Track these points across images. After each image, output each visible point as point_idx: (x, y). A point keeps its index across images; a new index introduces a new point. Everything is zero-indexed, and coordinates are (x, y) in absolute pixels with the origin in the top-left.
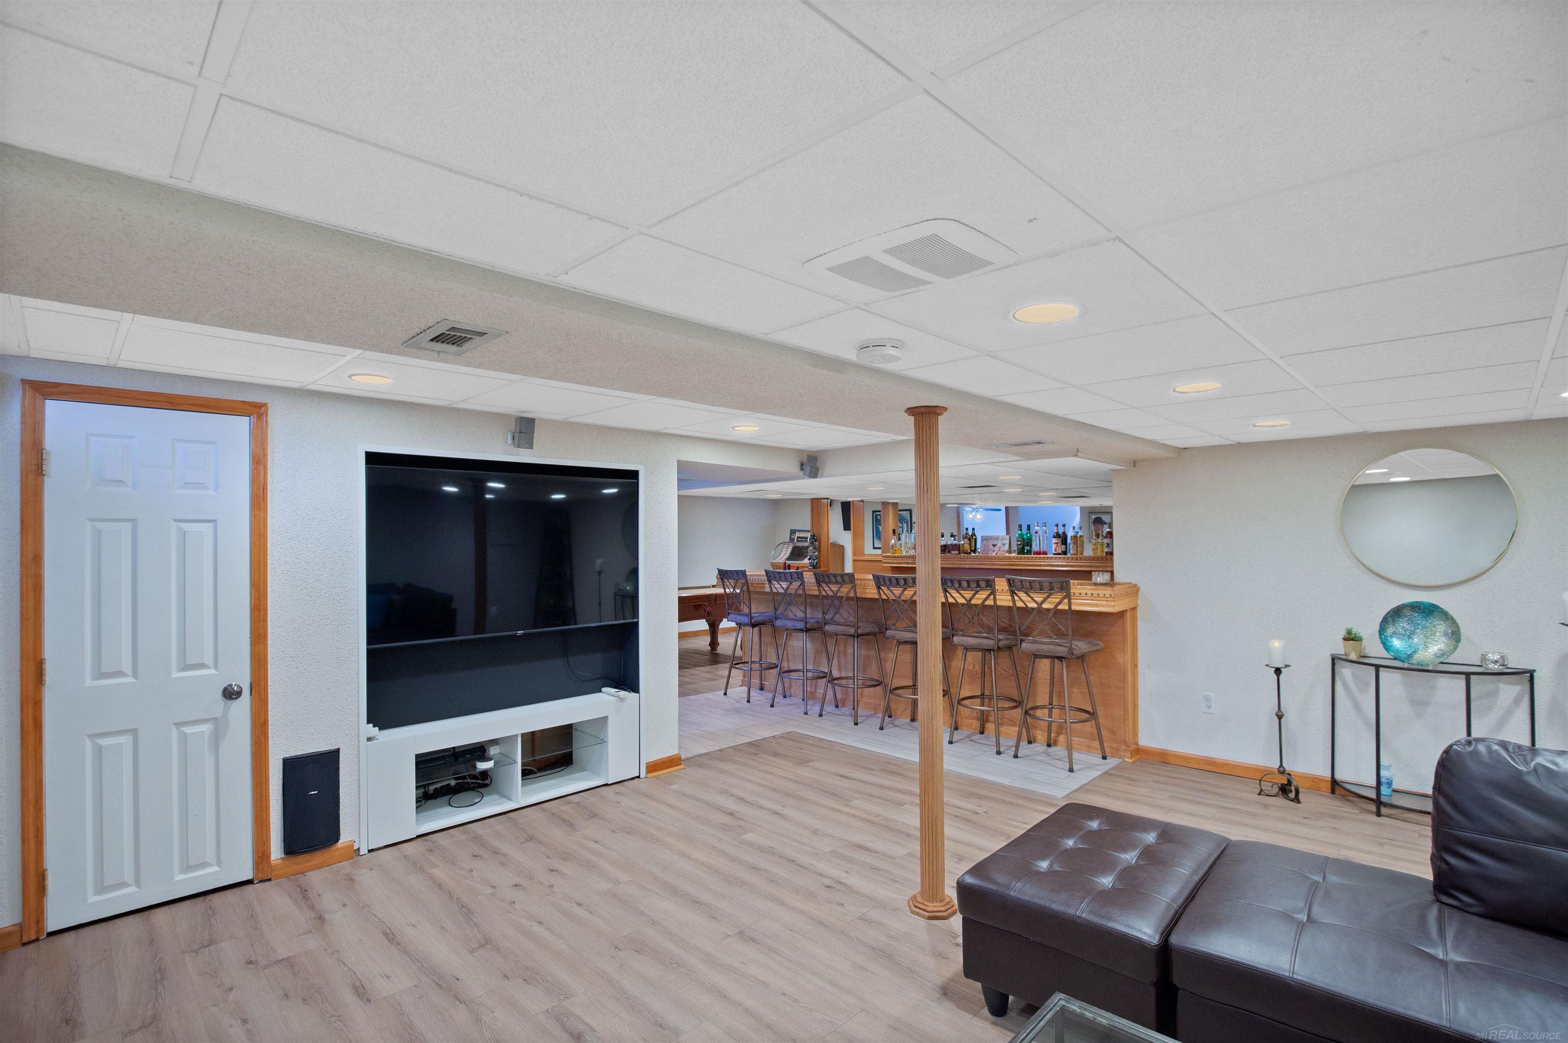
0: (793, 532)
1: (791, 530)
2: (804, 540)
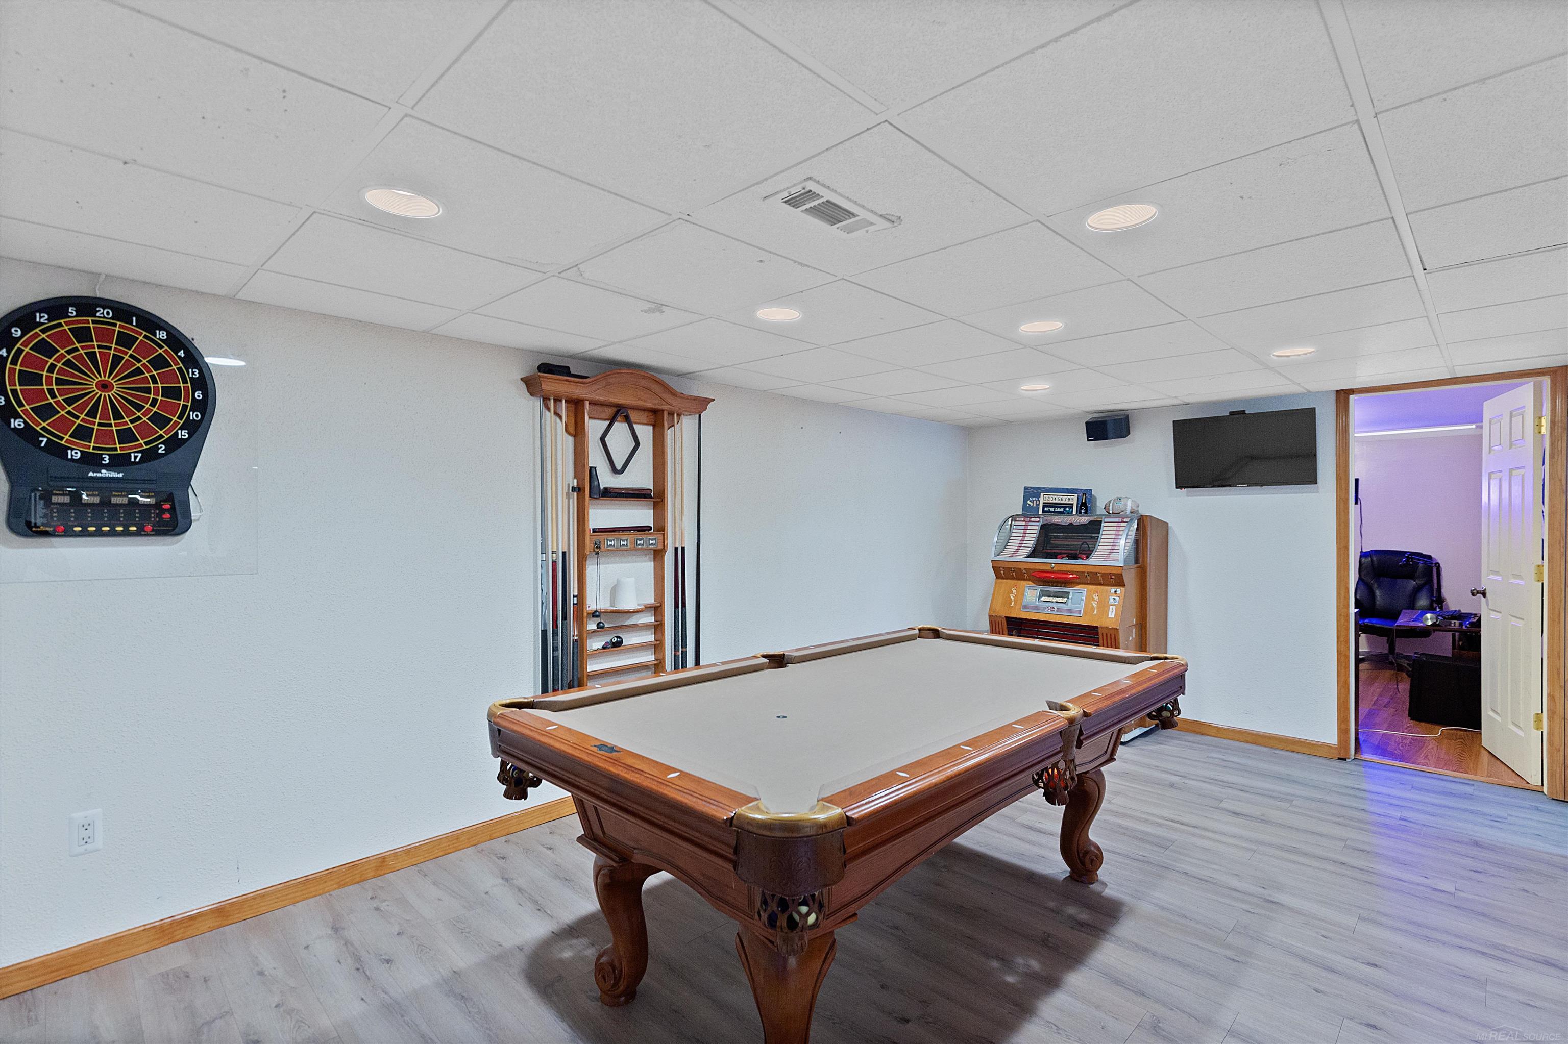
0: (1031, 493)
1: (1025, 488)
2: (1061, 510)
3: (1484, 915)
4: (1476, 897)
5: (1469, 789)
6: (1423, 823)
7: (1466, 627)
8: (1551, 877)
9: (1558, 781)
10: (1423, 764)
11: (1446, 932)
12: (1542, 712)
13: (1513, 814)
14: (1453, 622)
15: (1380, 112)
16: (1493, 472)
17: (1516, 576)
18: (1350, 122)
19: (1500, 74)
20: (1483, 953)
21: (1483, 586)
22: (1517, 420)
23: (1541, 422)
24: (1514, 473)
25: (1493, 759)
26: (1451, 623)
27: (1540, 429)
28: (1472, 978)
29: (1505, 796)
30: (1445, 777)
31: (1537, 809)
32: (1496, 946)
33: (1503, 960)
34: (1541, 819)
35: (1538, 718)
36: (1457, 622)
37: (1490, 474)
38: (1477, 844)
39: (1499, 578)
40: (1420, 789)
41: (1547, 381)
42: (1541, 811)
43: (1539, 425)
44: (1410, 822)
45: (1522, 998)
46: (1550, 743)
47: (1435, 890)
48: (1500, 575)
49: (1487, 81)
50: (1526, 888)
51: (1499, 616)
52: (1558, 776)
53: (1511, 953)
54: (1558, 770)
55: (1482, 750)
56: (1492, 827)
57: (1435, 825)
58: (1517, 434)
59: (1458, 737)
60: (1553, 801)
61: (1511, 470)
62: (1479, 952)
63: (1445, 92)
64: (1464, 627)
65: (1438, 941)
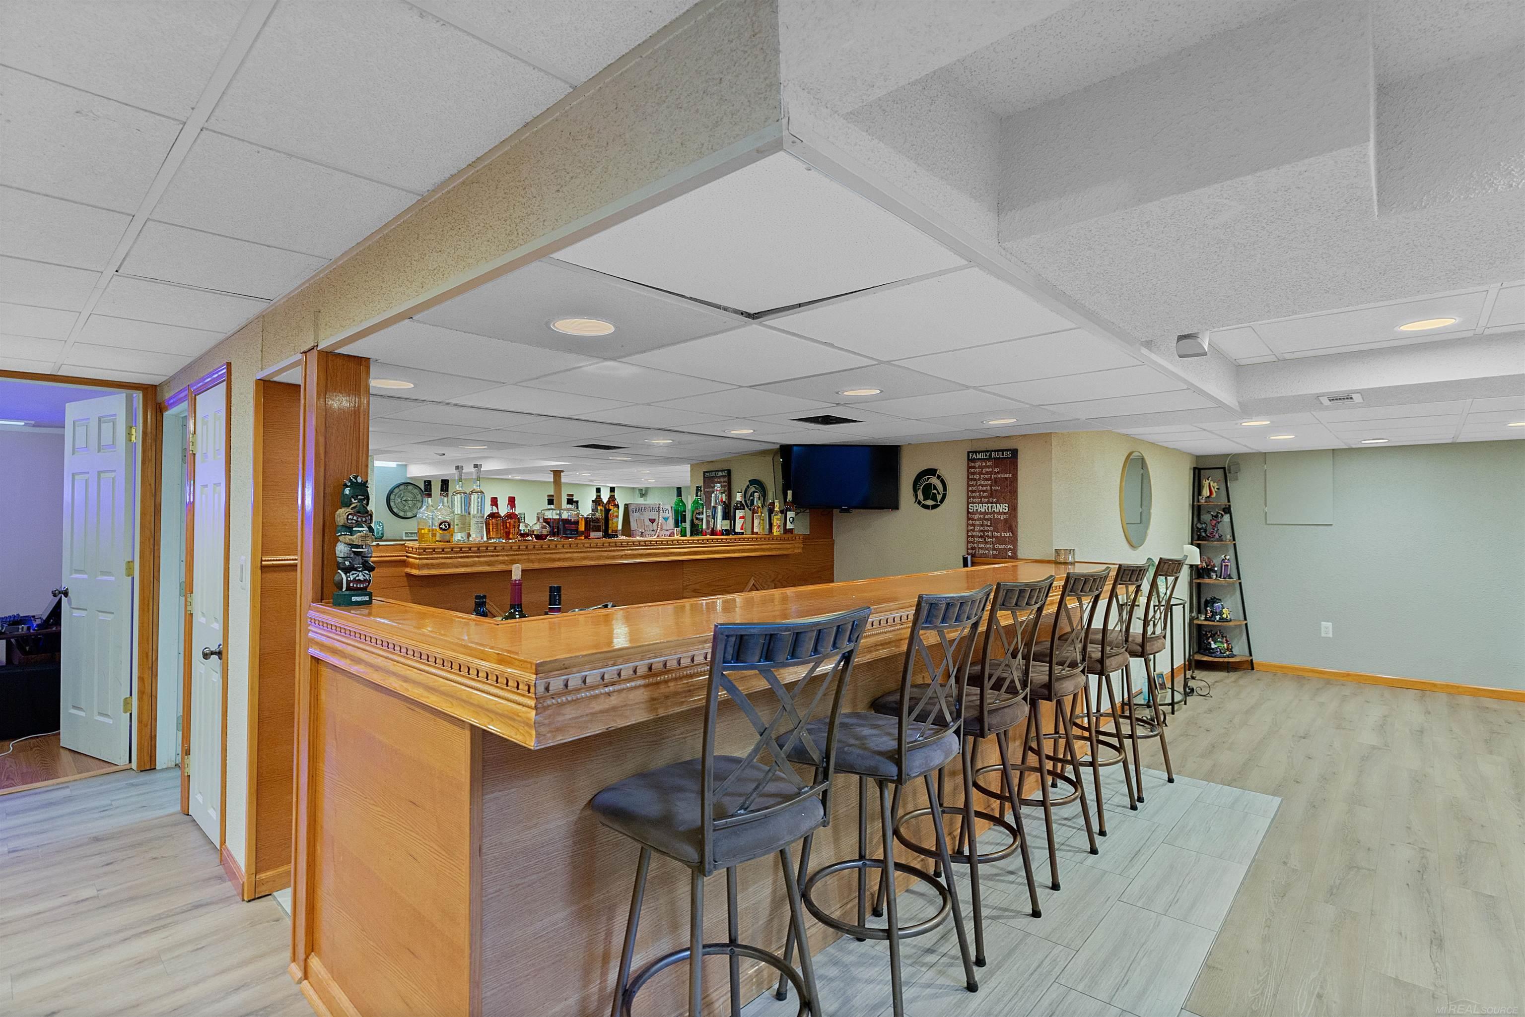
3: (131, 899)
4: (119, 887)
5: (66, 792)
6: (36, 845)
7: (34, 630)
8: (168, 836)
9: (145, 754)
10: (8, 787)
11: (107, 934)
12: (131, 695)
13: (115, 798)
14: (20, 627)
15: (207, 129)
16: (77, 474)
17: (104, 573)
18: (179, 120)
19: (303, 159)
20: (146, 932)
21: (65, 585)
22: (107, 427)
23: (131, 431)
24: (102, 475)
25: (77, 756)
26: (18, 629)
27: (131, 437)
28: (147, 960)
29: (101, 785)
30: (37, 791)
31: (132, 785)
32: (153, 919)
33: (164, 926)
34: (139, 793)
35: (127, 703)
36: (25, 627)
37: (73, 475)
38: (97, 839)
39: (85, 576)
40: (16, 813)
41: (138, 396)
42: (136, 785)
43: (129, 434)
44: (22, 850)
45: (190, 947)
46: (140, 721)
47: (78, 902)
48: (86, 573)
49: (293, 158)
50: (154, 856)
51: (84, 613)
52: (145, 750)
53: (168, 916)
54: (146, 743)
55: (62, 751)
56: (102, 817)
57: (50, 841)
58: (106, 439)
59: (32, 746)
60: (143, 773)
61: (99, 473)
62: (141, 933)
63: (263, 147)
64: (32, 631)
65: (103, 947)
